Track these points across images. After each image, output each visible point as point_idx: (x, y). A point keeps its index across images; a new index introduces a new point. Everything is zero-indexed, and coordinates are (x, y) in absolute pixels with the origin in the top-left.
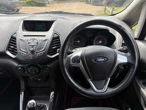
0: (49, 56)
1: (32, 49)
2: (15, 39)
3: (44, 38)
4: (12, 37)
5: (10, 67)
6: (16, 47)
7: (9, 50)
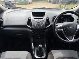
0: (45, 27)
1: (38, 24)
2: (31, 20)
3: (43, 19)
4: (29, 19)
5: (28, 32)
6: (31, 23)
7: (28, 25)
